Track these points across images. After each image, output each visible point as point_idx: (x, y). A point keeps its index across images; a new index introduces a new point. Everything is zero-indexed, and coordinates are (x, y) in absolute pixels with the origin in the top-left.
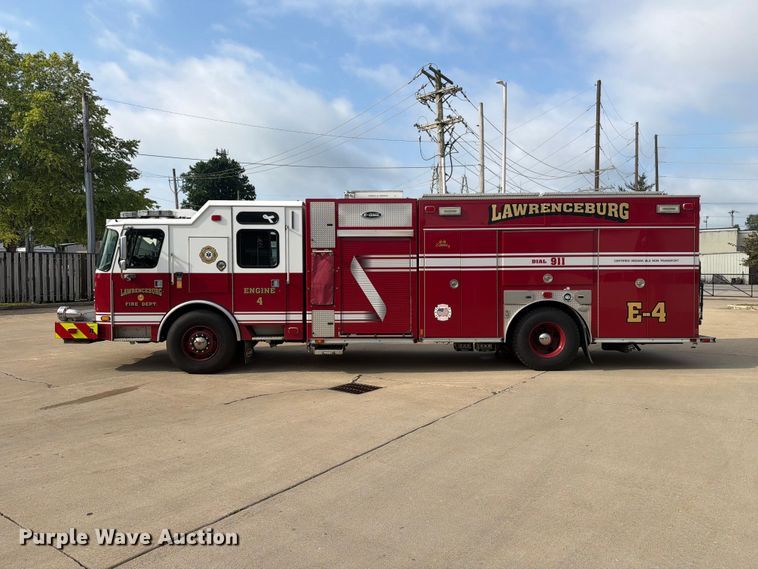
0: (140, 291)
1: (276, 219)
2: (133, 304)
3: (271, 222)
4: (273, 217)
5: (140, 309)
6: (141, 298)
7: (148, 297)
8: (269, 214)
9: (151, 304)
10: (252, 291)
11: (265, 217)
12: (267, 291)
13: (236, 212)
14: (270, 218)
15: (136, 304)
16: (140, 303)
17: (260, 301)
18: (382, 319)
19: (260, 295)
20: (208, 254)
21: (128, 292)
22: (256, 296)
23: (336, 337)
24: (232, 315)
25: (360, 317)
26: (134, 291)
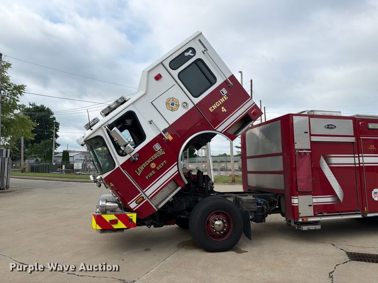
0: (149, 161)
1: (194, 51)
2: (151, 174)
3: (192, 55)
4: (191, 51)
5: (159, 173)
6: (153, 165)
7: (158, 161)
8: (187, 50)
9: (162, 164)
10: (214, 107)
11: (186, 54)
12: (222, 100)
13: (167, 64)
14: (190, 53)
15: (154, 172)
16: (155, 169)
17: (224, 110)
18: (341, 200)
19: (221, 106)
20: (172, 104)
21: (141, 169)
22: (219, 108)
23: (315, 216)
24: (215, 130)
25: (327, 200)
26: (145, 165)
